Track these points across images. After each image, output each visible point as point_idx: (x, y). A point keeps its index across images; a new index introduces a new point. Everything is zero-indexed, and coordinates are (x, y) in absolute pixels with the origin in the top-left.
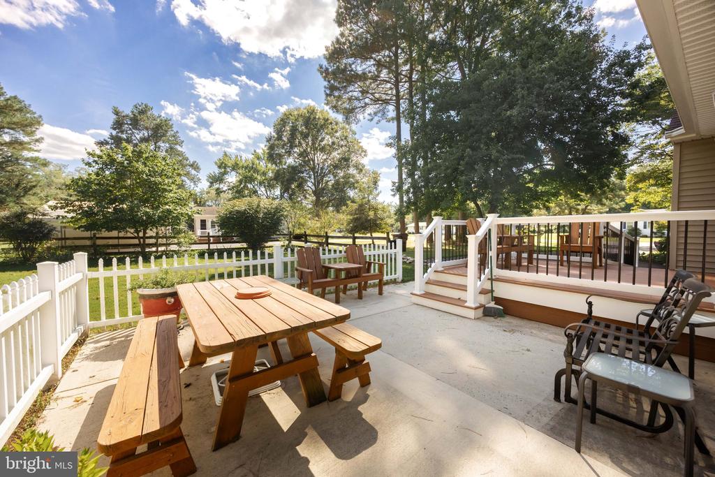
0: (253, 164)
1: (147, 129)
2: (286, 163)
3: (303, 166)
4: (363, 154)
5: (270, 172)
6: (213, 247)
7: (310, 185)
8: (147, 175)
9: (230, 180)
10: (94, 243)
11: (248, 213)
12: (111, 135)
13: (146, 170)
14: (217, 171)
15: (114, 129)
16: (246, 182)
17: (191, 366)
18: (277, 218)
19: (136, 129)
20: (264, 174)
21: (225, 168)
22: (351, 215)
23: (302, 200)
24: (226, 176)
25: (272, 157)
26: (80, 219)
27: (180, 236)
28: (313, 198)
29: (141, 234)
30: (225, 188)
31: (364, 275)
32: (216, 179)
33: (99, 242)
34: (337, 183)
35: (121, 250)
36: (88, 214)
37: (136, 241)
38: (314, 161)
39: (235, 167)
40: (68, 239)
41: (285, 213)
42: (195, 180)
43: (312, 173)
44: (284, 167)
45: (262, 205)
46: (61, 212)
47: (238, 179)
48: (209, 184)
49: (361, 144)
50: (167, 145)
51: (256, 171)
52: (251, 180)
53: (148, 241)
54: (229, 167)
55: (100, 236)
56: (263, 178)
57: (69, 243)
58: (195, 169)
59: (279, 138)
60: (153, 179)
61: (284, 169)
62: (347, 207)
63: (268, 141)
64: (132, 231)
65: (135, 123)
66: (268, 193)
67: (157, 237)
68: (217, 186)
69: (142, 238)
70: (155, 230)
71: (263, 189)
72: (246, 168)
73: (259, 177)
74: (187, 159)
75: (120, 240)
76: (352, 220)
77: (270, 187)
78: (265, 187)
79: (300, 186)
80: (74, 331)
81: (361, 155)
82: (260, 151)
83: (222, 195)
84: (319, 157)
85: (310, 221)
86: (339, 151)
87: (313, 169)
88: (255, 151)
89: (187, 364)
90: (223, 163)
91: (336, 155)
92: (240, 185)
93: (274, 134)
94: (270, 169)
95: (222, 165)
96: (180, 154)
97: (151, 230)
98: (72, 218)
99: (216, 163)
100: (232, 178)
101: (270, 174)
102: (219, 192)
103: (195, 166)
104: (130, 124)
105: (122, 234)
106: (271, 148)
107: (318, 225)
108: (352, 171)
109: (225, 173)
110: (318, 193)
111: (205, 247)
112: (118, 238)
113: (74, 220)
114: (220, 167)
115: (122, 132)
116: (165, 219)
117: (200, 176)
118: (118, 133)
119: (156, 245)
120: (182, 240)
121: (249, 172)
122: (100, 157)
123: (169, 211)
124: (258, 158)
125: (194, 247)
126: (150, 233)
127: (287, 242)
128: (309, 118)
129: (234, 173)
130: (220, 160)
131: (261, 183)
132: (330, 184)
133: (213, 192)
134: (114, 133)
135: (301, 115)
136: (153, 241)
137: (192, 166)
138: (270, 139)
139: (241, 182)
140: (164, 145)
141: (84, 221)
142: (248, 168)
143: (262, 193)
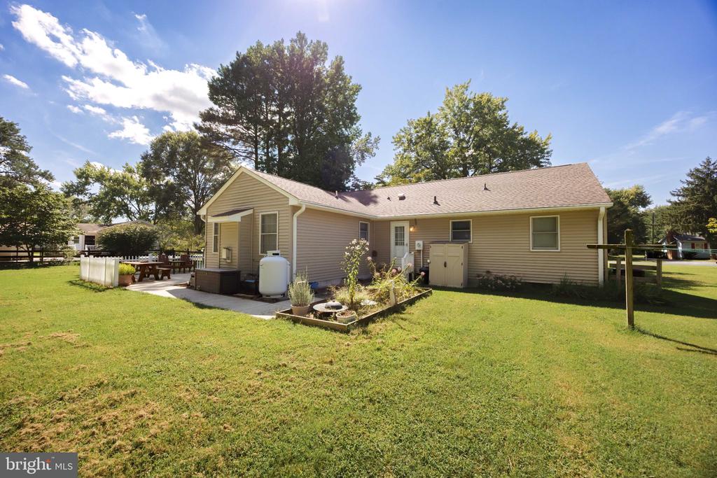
0: (124, 177)
2: (164, 179)
3: (183, 185)
5: (145, 186)
7: (190, 204)
9: (92, 192)
14: (75, 181)
16: (113, 195)
20: (137, 188)
21: (86, 178)
23: (181, 216)
24: (88, 187)
27: (65, 251)
30: (85, 200)
32: (74, 189)
38: (195, 181)
39: (100, 178)
43: (192, 192)
44: (162, 183)
47: (103, 191)
51: (127, 184)
52: (120, 193)
54: (92, 178)
56: (136, 192)
58: (47, 179)
59: (157, 157)
61: (162, 185)
63: (143, 158)
66: (141, 207)
71: (134, 203)
72: (114, 180)
73: (130, 191)
74: (36, 167)
77: (144, 201)
78: (137, 201)
79: (178, 204)
82: (133, 166)
84: (201, 177)
85: (179, 241)
87: (193, 188)
88: (127, 164)
90: (84, 173)
91: (218, 178)
92: (106, 197)
93: (150, 152)
94: (143, 184)
95: (82, 175)
96: (26, 160)
99: (75, 172)
100: (95, 189)
101: (145, 189)
102: (77, 203)
103: (47, 176)
106: (147, 165)
107: (187, 243)
109: (87, 183)
114: (79, 177)
121: (118, 185)
124: (130, 171)
128: (190, 144)
129: (98, 184)
130: (81, 169)
131: (132, 197)
135: (182, 141)
138: (146, 157)
139: (106, 194)
142: (117, 181)
143: (133, 206)
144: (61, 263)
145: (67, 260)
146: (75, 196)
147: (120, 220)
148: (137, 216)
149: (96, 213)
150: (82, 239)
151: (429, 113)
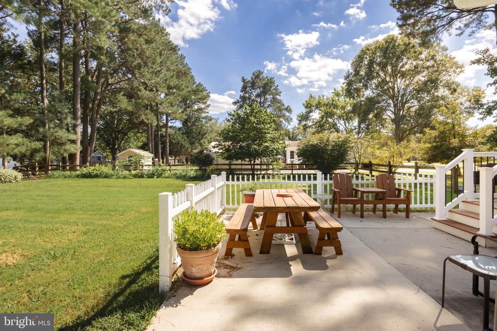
0: (333, 101)
1: (259, 87)
2: (364, 95)
3: (381, 96)
4: (458, 70)
5: (349, 105)
6: (295, 172)
7: (389, 114)
8: (256, 124)
9: (314, 117)
10: (230, 168)
11: (319, 146)
12: (241, 96)
13: (255, 120)
14: (304, 111)
15: (242, 91)
16: (326, 118)
17: (260, 229)
18: (344, 150)
19: (253, 89)
20: (343, 108)
21: (310, 107)
22: (430, 143)
23: (380, 128)
24: (311, 114)
25: (350, 92)
26: (224, 153)
27: (274, 164)
28: (391, 126)
29: (252, 162)
30: (310, 124)
31: (387, 198)
32: (304, 118)
33: (233, 167)
34: (421, 108)
35: (243, 172)
36: (228, 150)
37: (249, 167)
38: (393, 89)
39: (318, 105)
40: (219, 165)
41: (353, 145)
42: (289, 120)
43: (391, 101)
44: (362, 99)
45: (330, 139)
46: (216, 150)
47: (320, 115)
48: (298, 121)
49: (455, 60)
50: (271, 97)
51: (336, 107)
52: (331, 115)
53: (256, 167)
54: (313, 106)
55: (233, 163)
56: (342, 112)
57: (220, 167)
59: (357, 73)
60: (259, 126)
61: (361, 101)
62: (424, 136)
63: (346, 79)
64: (248, 160)
65: (253, 85)
66: (347, 125)
67: (261, 164)
68: (305, 123)
69: (253, 164)
70: (259, 160)
71: (342, 122)
72: (327, 105)
73: (338, 112)
74: (283, 105)
75: (243, 166)
76: (430, 149)
77: (348, 119)
78: (344, 120)
79: (378, 116)
80: (221, 207)
81: (454, 72)
82: (339, 89)
83: (308, 129)
84: (400, 83)
85: (377, 151)
86: (424, 74)
87: (392, 97)
88: (335, 90)
89: (259, 228)
90: (309, 103)
91: (421, 78)
92: (322, 120)
93: (352, 71)
94: (347, 103)
95: (308, 105)
96: (280, 102)
97: (258, 159)
98: (221, 153)
99: (304, 104)
100: (316, 115)
101: (349, 108)
102: (305, 127)
103: (289, 110)
104: (251, 87)
105: (243, 162)
106: (350, 84)
107: (387, 154)
108: (442, 92)
109: (311, 111)
110: (398, 120)
111: (290, 172)
112: (242, 165)
113: (222, 154)
114: (306, 107)
115: (246, 93)
116: (265, 153)
117: (292, 116)
118: (244, 94)
119: (261, 170)
120: (275, 166)
121: (330, 108)
122: (234, 116)
123: (267, 147)
124: (338, 95)
125: (283, 172)
126: (258, 162)
127: (354, 170)
128: (388, 47)
129: (317, 111)
130: (307, 101)
131: (340, 117)
132: (413, 109)
133: (302, 128)
134: (242, 94)
135: (379, 47)
136: (259, 167)
137: (286, 109)
138: (348, 77)
139: (322, 117)
140: (269, 97)
141: (226, 154)
143: (341, 125)
145: (276, 173)
148: (344, 132)
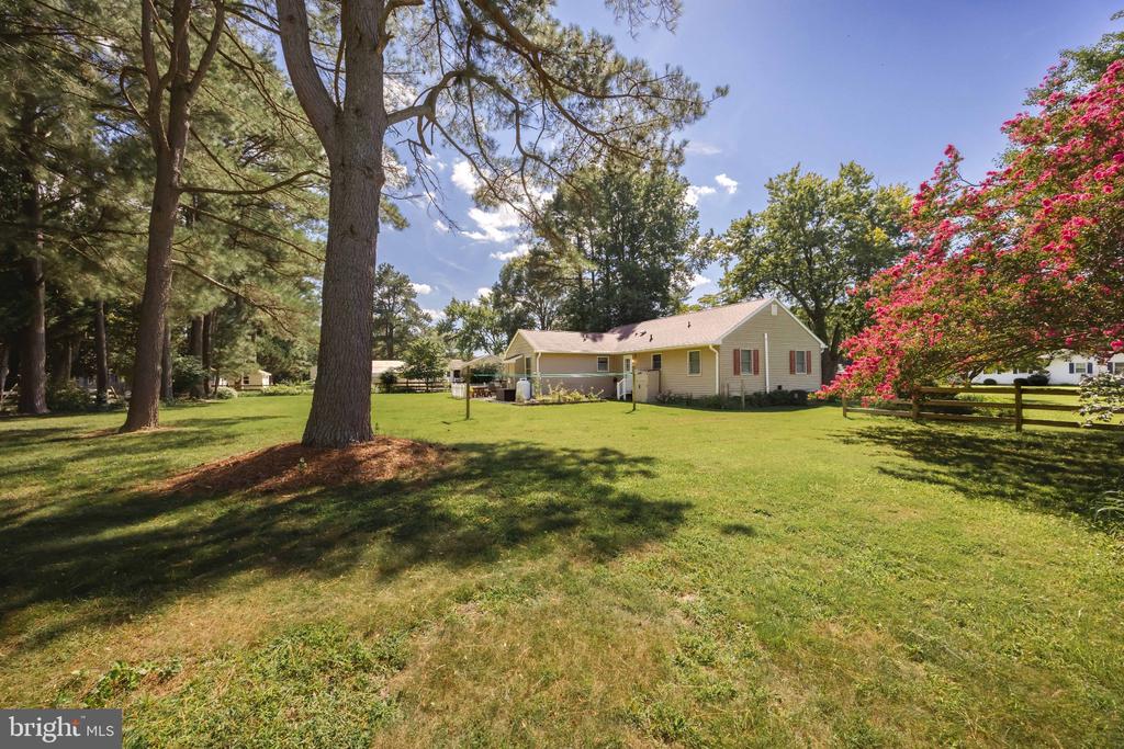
0: (480, 310)
5: (497, 317)
9: (457, 327)
14: (445, 318)
16: (472, 329)
20: (491, 319)
21: (453, 315)
24: (454, 323)
30: (453, 335)
32: (445, 328)
39: (463, 314)
47: (465, 325)
50: (404, 298)
51: (483, 317)
52: (478, 326)
54: (456, 314)
56: (490, 324)
63: (494, 288)
71: (490, 334)
73: (486, 323)
74: (421, 312)
78: (492, 332)
82: (487, 297)
83: (450, 342)
88: (482, 296)
90: (451, 309)
92: (468, 331)
93: (500, 282)
94: (497, 315)
95: (450, 312)
96: (416, 306)
99: (445, 310)
100: (459, 324)
101: (497, 320)
109: (453, 320)
114: (448, 315)
121: (476, 318)
129: (461, 320)
130: (449, 306)
131: (486, 329)
137: (425, 318)
139: (467, 328)
142: (474, 315)
143: (489, 338)
144: (442, 391)
145: (445, 388)
146: (445, 334)
147: (480, 354)
148: (493, 347)
149: (461, 346)
150: (452, 374)
151: (749, 213)
